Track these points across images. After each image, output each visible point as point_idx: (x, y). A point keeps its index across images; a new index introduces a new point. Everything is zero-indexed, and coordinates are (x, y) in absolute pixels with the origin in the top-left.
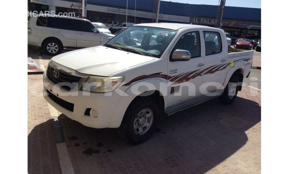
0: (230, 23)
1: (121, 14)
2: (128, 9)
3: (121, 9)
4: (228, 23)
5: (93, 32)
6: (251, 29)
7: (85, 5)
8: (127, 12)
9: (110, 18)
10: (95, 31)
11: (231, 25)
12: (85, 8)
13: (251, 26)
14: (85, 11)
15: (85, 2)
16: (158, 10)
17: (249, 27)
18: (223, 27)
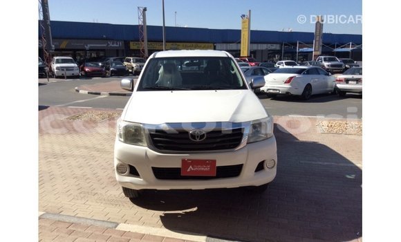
6: (90, 50)
13: (89, 46)
17: (87, 47)
18: (55, 50)
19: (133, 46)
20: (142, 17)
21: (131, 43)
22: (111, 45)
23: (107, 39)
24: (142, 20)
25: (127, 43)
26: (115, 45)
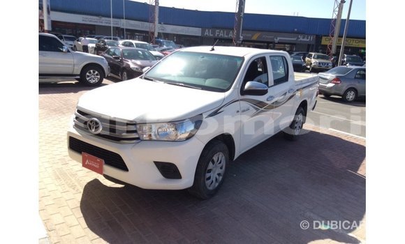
0: (253, 36)
1: (104, 24)
2: (113, 17)
3: (103, 18)
4: (250, 35)
5: (62, 51)
6: (279, 43)
7: (49, 13)
8: (112, 22)
9: (88, 31)
10: (64, 50)
11: (255, 38)
12: (49, 18)
13: (279, 38)
14: (48, 22)
15: (48, 9)
16: (157, 19)
17: (277, 40)
18: (243, 41)
19: (324, 41)
20: (337, 9)
21: (324, 38)
22: (301, 39)
23: (298, 33)
24: (337, 13)
25: (319, 38)
26: (305, 40)
